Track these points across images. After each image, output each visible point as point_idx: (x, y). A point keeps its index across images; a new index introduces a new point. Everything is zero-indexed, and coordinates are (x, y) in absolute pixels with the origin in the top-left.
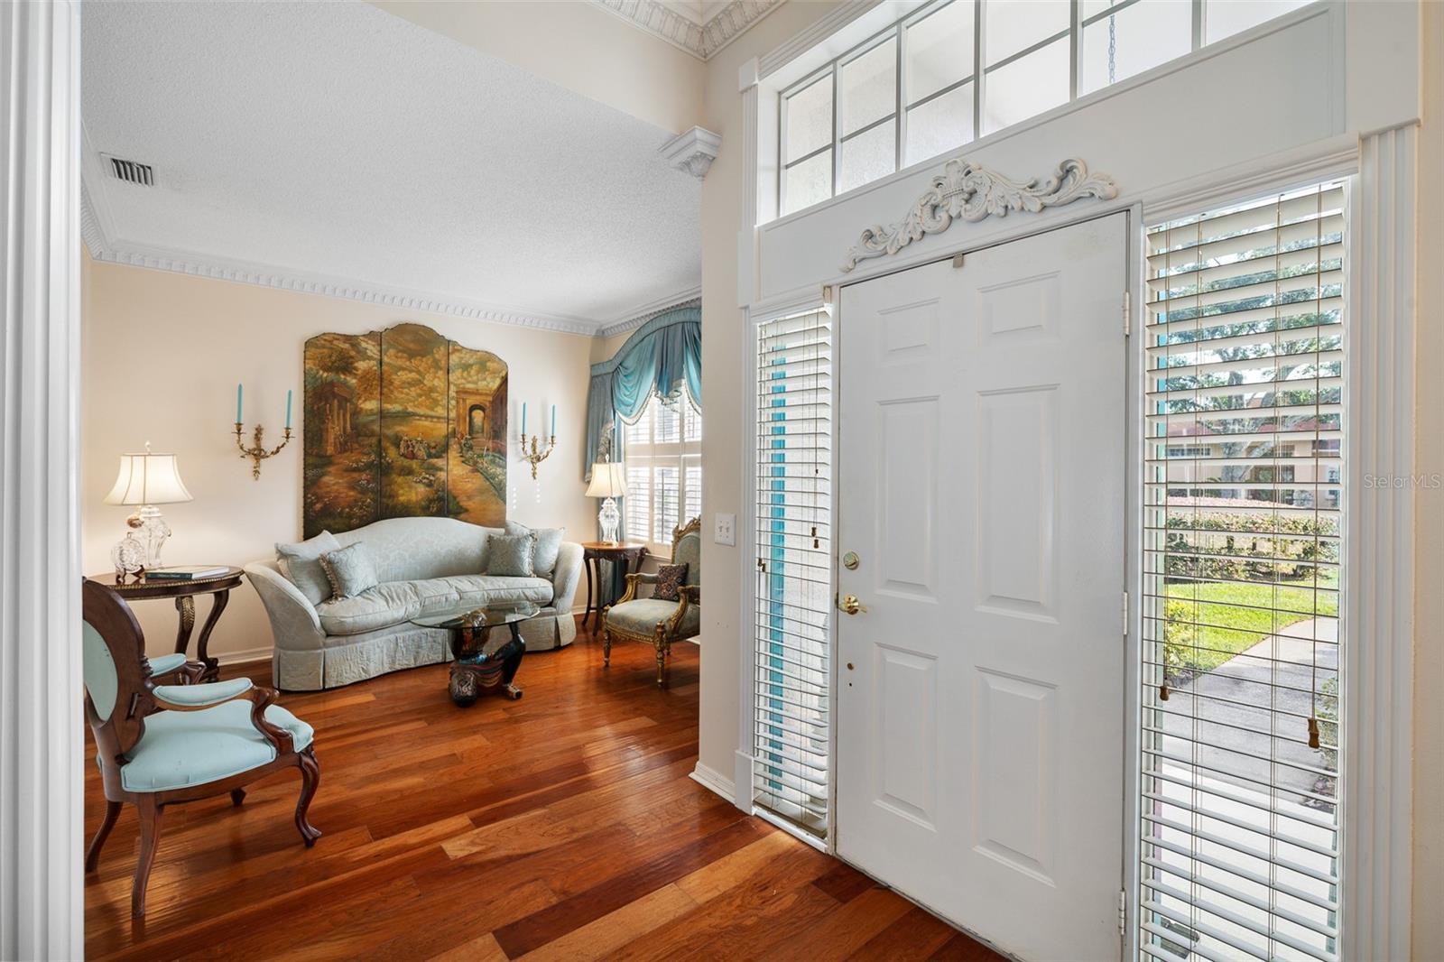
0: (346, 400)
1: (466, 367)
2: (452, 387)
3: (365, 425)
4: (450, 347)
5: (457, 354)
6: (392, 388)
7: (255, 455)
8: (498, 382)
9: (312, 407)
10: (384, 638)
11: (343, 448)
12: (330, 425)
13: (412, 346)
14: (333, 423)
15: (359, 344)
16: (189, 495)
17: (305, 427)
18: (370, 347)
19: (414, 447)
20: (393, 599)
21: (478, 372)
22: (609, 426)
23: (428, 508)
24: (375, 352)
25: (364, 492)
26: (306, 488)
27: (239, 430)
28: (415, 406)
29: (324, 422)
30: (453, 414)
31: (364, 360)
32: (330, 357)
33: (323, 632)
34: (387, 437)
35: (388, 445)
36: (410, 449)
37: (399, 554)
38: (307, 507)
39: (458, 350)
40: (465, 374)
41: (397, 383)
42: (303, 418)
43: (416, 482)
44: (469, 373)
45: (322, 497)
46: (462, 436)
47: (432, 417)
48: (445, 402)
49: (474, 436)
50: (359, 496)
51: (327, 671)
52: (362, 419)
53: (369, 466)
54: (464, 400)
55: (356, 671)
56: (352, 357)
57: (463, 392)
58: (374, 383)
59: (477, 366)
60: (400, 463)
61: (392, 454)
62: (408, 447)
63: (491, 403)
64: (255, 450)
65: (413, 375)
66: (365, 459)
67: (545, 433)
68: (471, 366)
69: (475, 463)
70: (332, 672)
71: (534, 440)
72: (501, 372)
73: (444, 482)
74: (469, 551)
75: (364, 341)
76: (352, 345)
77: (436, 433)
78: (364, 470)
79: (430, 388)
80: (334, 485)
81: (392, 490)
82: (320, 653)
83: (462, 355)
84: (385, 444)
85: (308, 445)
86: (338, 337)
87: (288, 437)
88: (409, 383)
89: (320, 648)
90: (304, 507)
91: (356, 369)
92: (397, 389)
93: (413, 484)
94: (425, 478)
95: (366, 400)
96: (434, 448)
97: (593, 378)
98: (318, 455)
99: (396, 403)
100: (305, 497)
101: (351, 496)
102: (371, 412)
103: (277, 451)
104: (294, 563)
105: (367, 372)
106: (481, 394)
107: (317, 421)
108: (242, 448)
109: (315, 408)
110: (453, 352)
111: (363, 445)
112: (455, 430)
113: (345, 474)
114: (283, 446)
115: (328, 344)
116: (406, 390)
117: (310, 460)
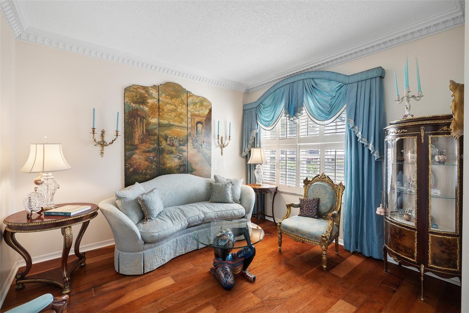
0: (144, 118)
1: (195, 104)
2: (189, 113)
3: (152, 130)
4: (188, 94)
5: (191, 98)
6: (163, 112)
7: (101, 144)
8: (208, 111)
9: (128, 121)
10: (172, 241)
11: (142, 141)
12: (136, 130)
13: (172, 93)
14: (138, 129)
15: (149, 91)
16: (69, 166)
17: (125, 130)
18: (154, 93)
19: (173, 141)
20: (174, 219)
21: (200, 106)
22: (255, 131)
23: (179, 169)
24: (156, 95)
25: (151, 163)
26: (126, 160)
27: (94, 132)
28: (174, 121)
29: (133, 128)
30: (189, 126)
31: (151, 99)
32: (136, 96)
33: (143, 242)
34: (162, 136)
35: (162, 139)
36: (172, 142)
37: (170, 192)
38: (126, 170)
39: (191, 96)
40: (194, 107)
41: (166, 110)
42: (124, 126)
43: (174, 157)
44: (196, 107)
45: (133, 165)
46: (193, 136)
47: (181, 127)
48: (186, 120)
49: (198, 136)
50: (150, 164)
51: (145, 263)
52: (150, 127)
53: (154, 150)
54: (194, 119)
55: (159, 261)
56: (146, 97)
57: (193, 115)
58: (156, 110)
59: (199, 103)
60: (167, 148)
61: (164, 144)
62: (171, 141)
63: (205, 120)
64: (101, 142)
65: (173, 107)
66: (152, 146)
67: (226, 135)
68: (197, 103)
69: (199, 148)
70: (148, 264)
71: (222, 138)
72: (209, 107)
73: (186, 157)
74: (200, 190)
75: (151, 90)
76: (146, 91)
77: (182, 134)
78: (152, 152)
79: (180, 113)
80: (138, 159)
81: (164, 161)
82: (142, 254)
83: (193, 98)
84: (161, 139)
85: (126, 139)
86: (139, 87)
87: (117, 136)
88: (171, 110)
89: (141, 251)
90: (125, 170)
91: (148, 103)
92: (165, 113)
93: (173, 158)
94: (178, 155)
95: (152, 118)
96: (182, 141)
97: (244, 110)
98: (131, 145)
99: (165, 120)
100: (125, 165)
101: (146, 165)
102: (154, 124)
103: (112, 143)
104: (125, 202)
105: (153, 105)
106: (201, 117)
107: (130, 128)
108: (95, 141)
109: (130, 121)
110: (189, 97)
111: (151, 140)
112: (190, 133)
113: (144, 154)
114: (115, 140)
115: (135, 90)
116: (170, 114)
117: (127, 147)
